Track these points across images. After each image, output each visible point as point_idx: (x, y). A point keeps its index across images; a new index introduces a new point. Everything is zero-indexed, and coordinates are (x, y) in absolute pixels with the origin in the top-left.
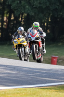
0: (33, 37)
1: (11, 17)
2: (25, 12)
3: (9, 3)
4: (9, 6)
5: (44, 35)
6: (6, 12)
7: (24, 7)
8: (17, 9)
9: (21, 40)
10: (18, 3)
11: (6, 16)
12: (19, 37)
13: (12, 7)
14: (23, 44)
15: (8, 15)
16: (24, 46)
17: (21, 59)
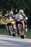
0: (18, 19)
1: (15, 11)
2: (24, 7)
3: (14, 2)
4: (14, 4)
5: (27, 18)
6: (12, 7)
7: (24, 4)
8: (19, 6)
9: (10, 20)
10: (20, 2)
11: (12, 10)
12: (9, 18)
13: (16, 4)
14: (12, 23)
15: (13, 9)
16: (12, 24)
17: (10, 35)
